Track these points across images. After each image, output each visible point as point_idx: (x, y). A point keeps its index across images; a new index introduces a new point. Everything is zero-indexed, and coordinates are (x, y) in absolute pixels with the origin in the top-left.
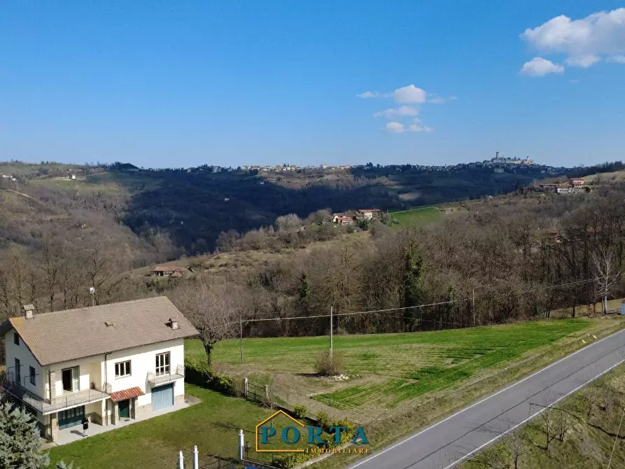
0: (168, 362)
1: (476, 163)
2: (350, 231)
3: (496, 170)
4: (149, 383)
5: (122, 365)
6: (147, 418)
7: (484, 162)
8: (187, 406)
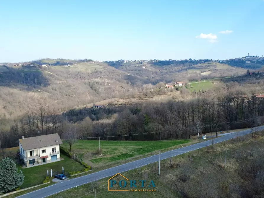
0: (55, 150)
1: (238, 59)
2: (172, 91)
3: (247, 62)
4: (50, 154)
5: (43, 150)
6: (49, 163)
7: (242, 58)
8: (60, 160)
